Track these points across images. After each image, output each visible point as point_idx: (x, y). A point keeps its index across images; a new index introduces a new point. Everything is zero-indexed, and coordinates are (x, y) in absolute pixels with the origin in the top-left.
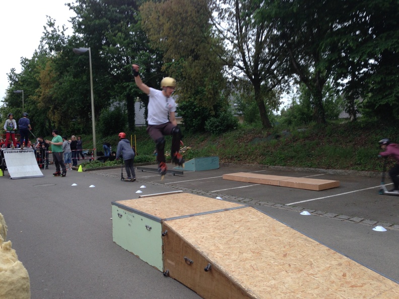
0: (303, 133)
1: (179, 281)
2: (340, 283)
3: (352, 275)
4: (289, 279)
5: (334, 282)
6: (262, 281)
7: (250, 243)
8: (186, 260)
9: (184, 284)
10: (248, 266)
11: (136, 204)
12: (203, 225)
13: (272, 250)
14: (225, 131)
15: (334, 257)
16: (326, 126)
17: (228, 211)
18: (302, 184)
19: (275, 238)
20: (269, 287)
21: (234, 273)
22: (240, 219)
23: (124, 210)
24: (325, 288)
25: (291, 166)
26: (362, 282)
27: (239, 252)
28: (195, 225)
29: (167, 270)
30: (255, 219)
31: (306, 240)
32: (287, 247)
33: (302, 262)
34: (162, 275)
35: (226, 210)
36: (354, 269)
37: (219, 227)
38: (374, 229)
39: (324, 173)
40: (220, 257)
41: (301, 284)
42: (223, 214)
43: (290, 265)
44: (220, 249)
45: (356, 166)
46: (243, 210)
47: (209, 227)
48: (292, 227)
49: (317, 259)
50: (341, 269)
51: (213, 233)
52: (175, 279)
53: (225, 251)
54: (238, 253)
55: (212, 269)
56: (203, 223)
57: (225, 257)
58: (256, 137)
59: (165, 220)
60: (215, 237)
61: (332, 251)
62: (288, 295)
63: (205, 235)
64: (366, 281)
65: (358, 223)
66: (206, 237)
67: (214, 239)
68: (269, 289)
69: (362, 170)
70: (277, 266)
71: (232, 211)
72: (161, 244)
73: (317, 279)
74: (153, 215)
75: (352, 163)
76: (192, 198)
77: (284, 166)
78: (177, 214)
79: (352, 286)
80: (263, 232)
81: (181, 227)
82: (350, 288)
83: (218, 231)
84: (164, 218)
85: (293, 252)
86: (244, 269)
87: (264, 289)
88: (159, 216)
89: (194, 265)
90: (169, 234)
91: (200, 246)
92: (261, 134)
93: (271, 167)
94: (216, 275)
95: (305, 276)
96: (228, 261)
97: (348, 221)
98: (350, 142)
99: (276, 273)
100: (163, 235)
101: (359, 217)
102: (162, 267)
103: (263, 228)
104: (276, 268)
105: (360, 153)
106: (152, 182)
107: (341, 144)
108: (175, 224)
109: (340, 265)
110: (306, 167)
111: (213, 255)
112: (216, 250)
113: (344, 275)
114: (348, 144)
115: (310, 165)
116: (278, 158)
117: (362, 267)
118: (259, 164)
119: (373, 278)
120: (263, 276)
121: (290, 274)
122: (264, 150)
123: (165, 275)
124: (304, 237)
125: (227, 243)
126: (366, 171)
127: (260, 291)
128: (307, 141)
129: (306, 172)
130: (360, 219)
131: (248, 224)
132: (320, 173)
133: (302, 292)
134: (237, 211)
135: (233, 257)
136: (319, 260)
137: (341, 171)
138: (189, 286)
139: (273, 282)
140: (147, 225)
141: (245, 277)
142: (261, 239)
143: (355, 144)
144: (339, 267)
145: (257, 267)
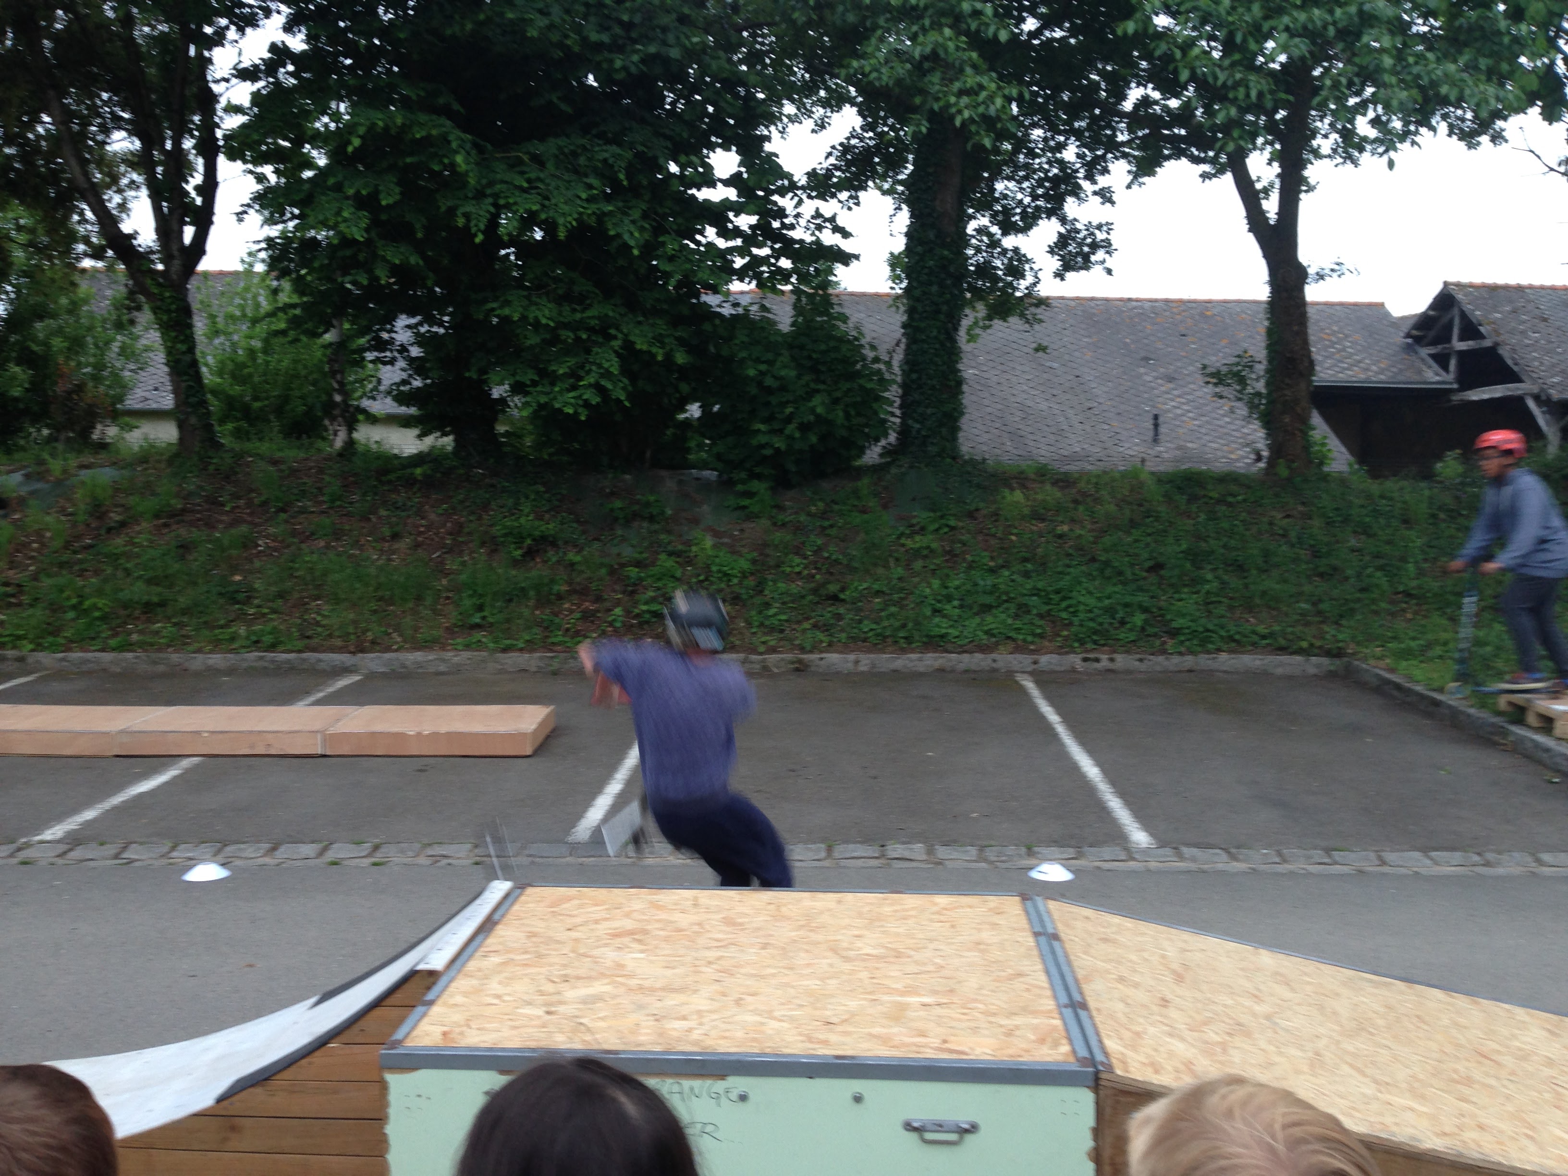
17: (1069, 942)
18: (448, 733)
45: (474, 635)
128: (183, 531)
140: (931, 1119)
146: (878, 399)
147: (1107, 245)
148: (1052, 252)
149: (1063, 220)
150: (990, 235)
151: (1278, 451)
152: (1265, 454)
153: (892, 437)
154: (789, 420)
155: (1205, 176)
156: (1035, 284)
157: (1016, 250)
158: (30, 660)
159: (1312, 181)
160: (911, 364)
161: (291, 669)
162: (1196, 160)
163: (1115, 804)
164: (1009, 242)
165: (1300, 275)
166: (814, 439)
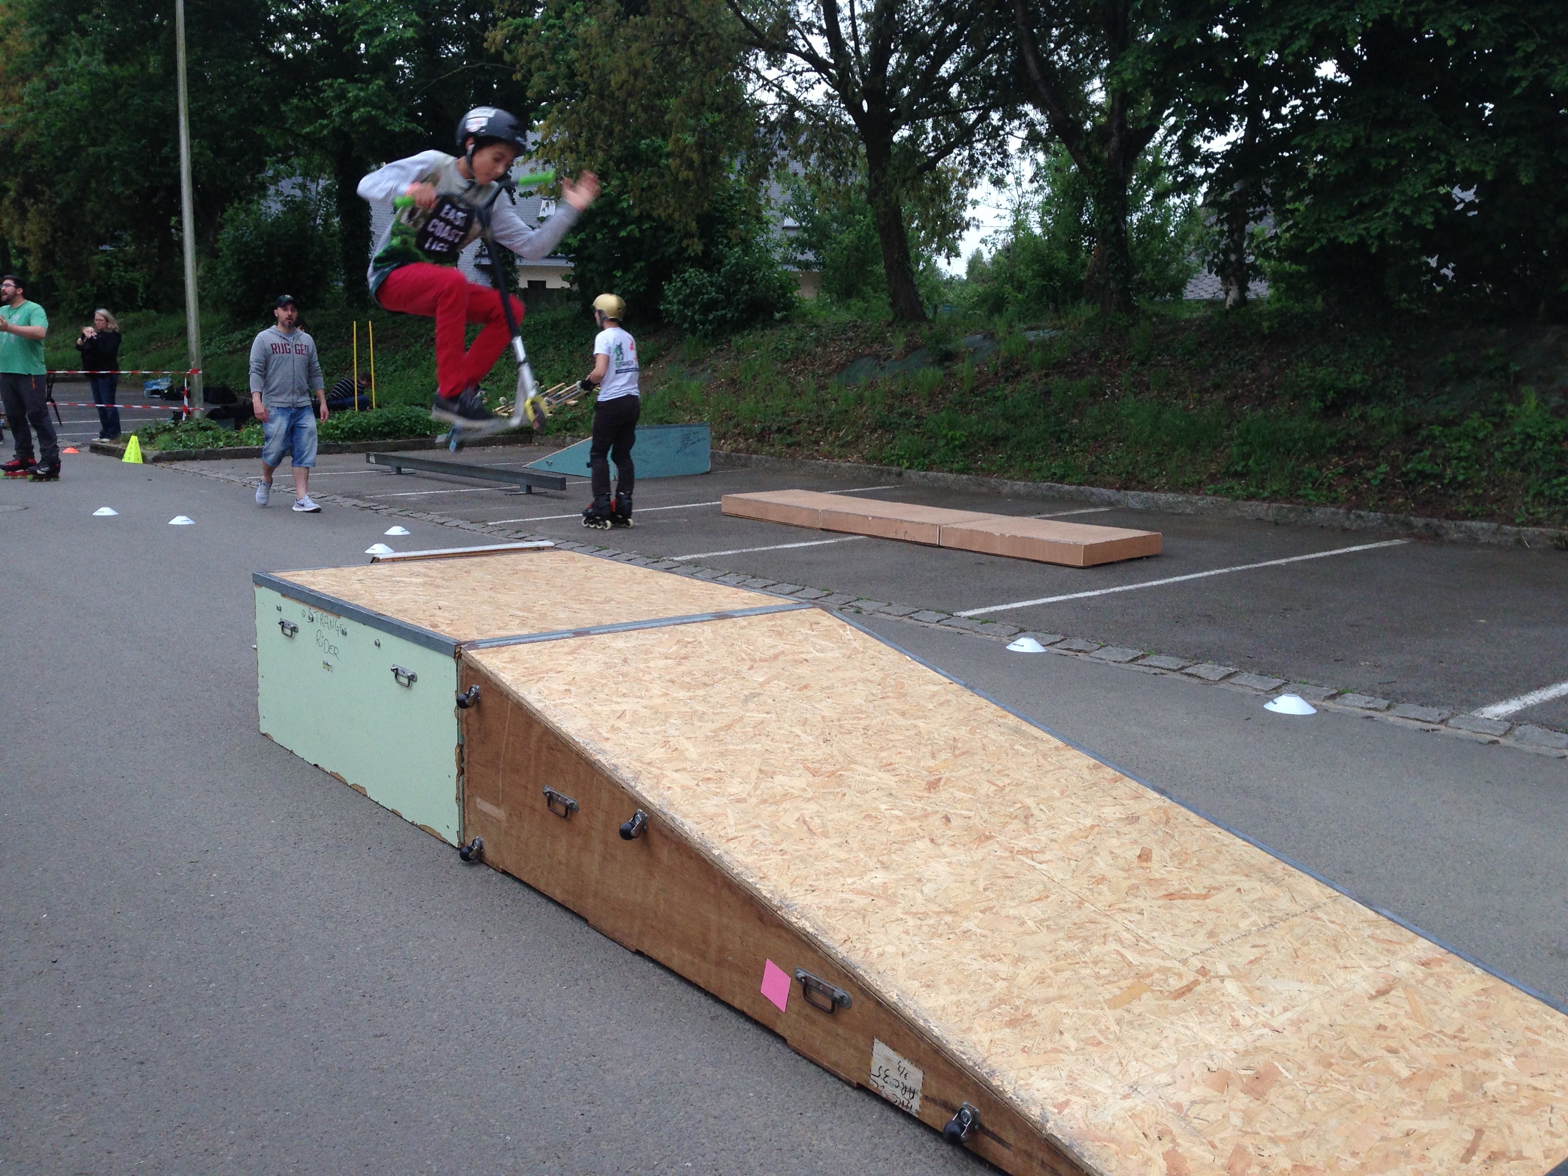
0: (1046, 346)
1: (520, 881)
2: (1125, 884)
3: (1173, 856)
4: (940, 867)
5: (1103, 878)
6: (839, 872)
7: (805, 738)
8: (551, 798)
9: (542, 888)
10: (789, 820)
11: (358, 586)
12: (625, 669)
13: (888, 767)
14: (740, 326)
15: (1114, 793)
16: (1132, 325)
17: (728, 622)
18: (1023, 538)
19: (901, 721)
20: (862, 893)
21: (732, 845)
22: (772, 652)
23: (306, 608)
24: (1069, 898)
25: (990, 473)
26: (1208, 882)
27: (761, 771)
28: (592, 668)
29: (475, 837)
30: (830, 655)
31: (1016, 730)
32: (945, 755)
33: (996, 808)
34: (456, 859)
35: (722, 616)
36: (1182, 833)
37: (688, 679)
38: (1270, 707)
39: (1110, 503)
40: (683, 788)
41: (981, 885)
42: (707, 629)
43: (948, 820)
44: (686, 759)
45: (1230, 482)
46: (788, 620)
47: (647, 677)
48: (970, 687)
49: (1051, 798)
50: (1135, 835)
51: (662, 700)
52: (504, 872)
53: (704, 765)
54: (754, 774)
55: (651, 831)
56: (625, 660)
57: (703, 787)
58: (862, 356)
59: (473, 645)
60: (667, 716)
61: (1109, 772)
62: (932, 921)
63: (628, 705)
64: (1221, 879)
65: (1216, 682)
66: (635, 712)
67: (665, 721)
68: (862, 901)
69: (1250, 497)
70: (901, 821)
71: (742, 622)
72: (453, 740)
73: (1044, 866)
74: (426, 626)
75: (1213, 467)
76: (587, 569)
77: (961, 471)
78: (523, 624)
79: (1170, 896)
80: (858, 701)
81: (533, 674)
82: (1161, 902)
83: (682, 694)
84: (470, 638)
85: (964, 772)
86: (775, 829)
87: (842, 901)
88: (446, 630)
89: (581, 820)
90: (488, 702)
91: (607, 746)
92: (883, 342)
93: (914, 475)
94: (664, 854)
95: (1001, 858)
96: (715, 800)
97: (1177, 676)
98: (1217, 387)
99: (896, 846)
100: (461, 704)
101: (1220, 661)
102: (455, 826)
103: (860, 686)
104: (895, 827)
105: (1248, 431)
106: (434, 516)
107: (1182, 395)
108: (513, 660)
109: (1133, 819)
110: (1045, 479)
111: (658, 778)
112: (670, 761)
113: (1145, 856)
114: (1206, 397)
115: (1059, 472)
116: (942, 442)
117: (1214, 831)
118: (868, 461)
119: (1249, 870)
120: (842, 855)
121: (945, 849)
122: (891, 408)
123: (465, 857)
124: (1012, 720)
125: (715, 737)
126: (1264, 499)
127: (828, 908)
128: (1058, 381)
129: (1044, 498)
130: (1223, 671)
131: (803, 670)
132: (1095, 506)
133: (983, 912)
134: (763, 624)
135: (735, 788)
136: (1056, 804)
137: (1170, 497)
138: (559, 896)
139: (879, 877)
140: (399, 665)
141: (775, 858)
142: (847, 724)
143: (1236, 397)
144: (1129, 828)
145: (824, 825)
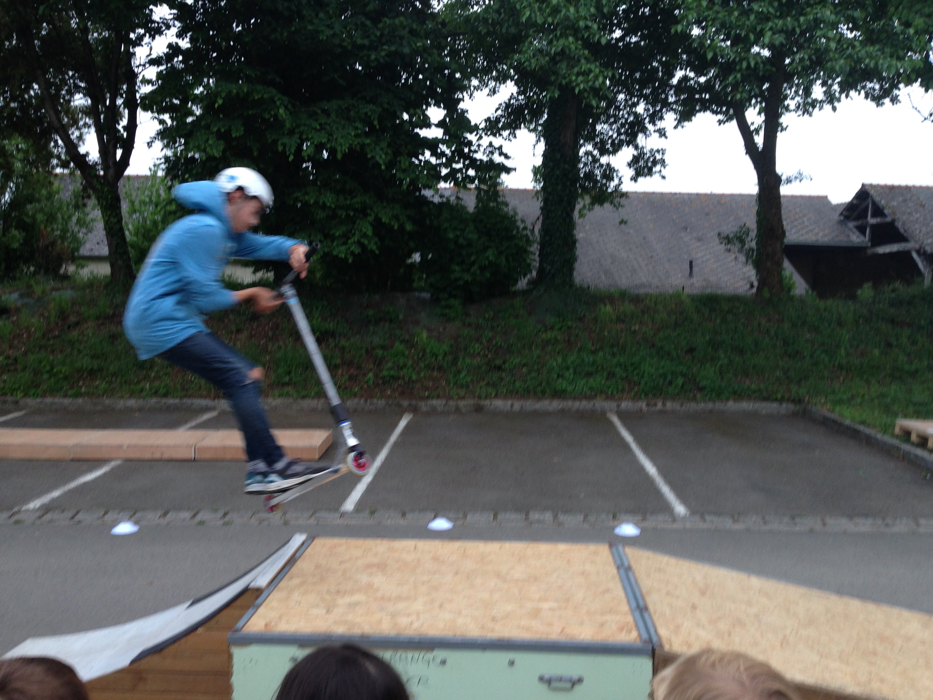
25: (97, 396)
39: (208, 409)
110: (151, 396)
128: (113, 328)
132: (203, 412)
140: (555, 674)
146: (526, 251)
147: (663, 162)
148: (629, 165)
149: (636, 147)
150: (593, 157)
151: (763, 282)
152: (756, 284)
153: (534, 273)
154: (473, 263)
155: (720, 122)
156: (619, 185)
157: (608, 165)
158: (22, 402)
159: (784, 125)
160: (545, 231)
161: (176, 409)
162: (716, 113)
163: (666, 490)
164: (604, 160)
165: (778, 180)
166: (488, 275)
